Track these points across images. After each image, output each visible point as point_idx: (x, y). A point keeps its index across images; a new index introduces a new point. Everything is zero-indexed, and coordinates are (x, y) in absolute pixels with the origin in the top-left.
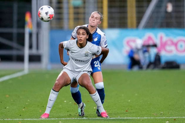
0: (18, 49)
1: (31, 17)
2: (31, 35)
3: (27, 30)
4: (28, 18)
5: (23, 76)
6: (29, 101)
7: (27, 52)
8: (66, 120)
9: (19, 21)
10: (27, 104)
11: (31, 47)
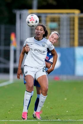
0: (4, 63)
1: (15, 37)
2: (15, 51)
3: (12, 48)
4: (13, 38)
5: (8, 85)
6: (13, 105)
7: (12, 66)
8: (43, 121)
9: (5, 40)
10: (12, 108)
11: (15, 61)
